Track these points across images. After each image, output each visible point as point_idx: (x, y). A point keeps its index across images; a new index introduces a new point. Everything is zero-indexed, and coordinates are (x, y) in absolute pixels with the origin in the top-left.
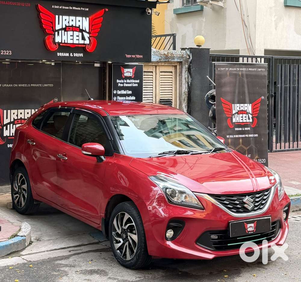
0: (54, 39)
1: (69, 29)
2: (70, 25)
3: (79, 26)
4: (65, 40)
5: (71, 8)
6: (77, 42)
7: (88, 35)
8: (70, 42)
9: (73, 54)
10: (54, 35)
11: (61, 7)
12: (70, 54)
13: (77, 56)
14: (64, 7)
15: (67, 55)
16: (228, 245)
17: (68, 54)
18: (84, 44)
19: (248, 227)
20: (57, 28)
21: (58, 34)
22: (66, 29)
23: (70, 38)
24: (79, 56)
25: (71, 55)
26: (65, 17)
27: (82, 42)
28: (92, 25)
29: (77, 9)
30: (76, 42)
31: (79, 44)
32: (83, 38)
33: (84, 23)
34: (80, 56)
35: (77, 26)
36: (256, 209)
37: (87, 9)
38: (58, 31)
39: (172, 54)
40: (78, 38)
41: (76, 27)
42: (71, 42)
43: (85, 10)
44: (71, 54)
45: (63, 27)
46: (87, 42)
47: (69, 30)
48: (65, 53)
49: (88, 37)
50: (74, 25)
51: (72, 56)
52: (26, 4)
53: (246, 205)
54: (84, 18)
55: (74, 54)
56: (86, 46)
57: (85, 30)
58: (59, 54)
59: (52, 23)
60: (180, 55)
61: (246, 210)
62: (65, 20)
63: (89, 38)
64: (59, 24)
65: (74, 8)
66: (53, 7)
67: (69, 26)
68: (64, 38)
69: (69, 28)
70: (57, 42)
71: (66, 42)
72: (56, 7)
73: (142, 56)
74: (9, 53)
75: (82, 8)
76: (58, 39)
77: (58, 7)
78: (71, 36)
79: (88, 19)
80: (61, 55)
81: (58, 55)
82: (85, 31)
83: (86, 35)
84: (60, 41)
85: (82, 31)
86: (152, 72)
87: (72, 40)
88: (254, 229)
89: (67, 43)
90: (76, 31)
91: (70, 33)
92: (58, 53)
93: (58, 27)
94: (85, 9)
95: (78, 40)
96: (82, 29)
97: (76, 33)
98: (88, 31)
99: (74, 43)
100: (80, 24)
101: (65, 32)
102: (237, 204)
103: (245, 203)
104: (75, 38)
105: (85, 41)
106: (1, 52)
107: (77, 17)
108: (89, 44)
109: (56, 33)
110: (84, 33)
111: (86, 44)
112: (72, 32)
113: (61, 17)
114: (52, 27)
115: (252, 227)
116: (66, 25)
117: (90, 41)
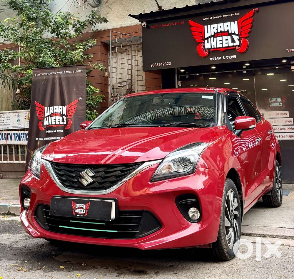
0: (204, 46)
1: (218, 35)
2: (219, 31)
3: (228, 30)
5: (221, 16)
7: (238, 37)
8: (219, 46)
9: (226, 57)
10: (204, 43)
11: (211, 18)
12: (222, 58)
13: (230, 58)
14: (214, 18)
15: (220, 58)
17: (220, 57)
18: (234, 46)
20: (206, 37)
21: (208, 42)
22: (215, 35)
24: (231, 58)
25: (224, 58)
26: (213, 26)
27: (231, 44)
28: (242, 27)
29: (227, 16)
30: (225, 45)
32: (233, 41)
34: (233, 58)
35: (226, 30)
37: (238, 14)
38: (207, 39)
40: (227, 41)
41: (224, 32)
42: (221, 46)
44: (224, 57)
45: (212, 35)
46: (237, 43)
48: (217, 57)
49: (238, 39)
50: (223, 31)
51: (225, 58)
52: (181, 23)
54: (232, 23)
55: (227, 57)
56: (236, 48)
59: (201, 33)
64: (208, 32)
65: (224, 16)
66: (204, 19)
67: (218, 33)
68: (214, 44)
70: (207, 48)
71: (215, 47)
72: (207, 19)
74: (169, 63)
75: (232, 14)
77: (208, 18)
78: (220, 41)
79: (236, 22)
80: (213, 59)
81: (211, 60)
82: (235, 34)
84: (210, 47)
85: (231, 34)
87: (222, 45)
88: (84, 212)
89: (217, 48)
90: (225, 36)
91: (219, 38)
92: (211, 58)
93: (207, 35)
94: (235, 14)
95: (228, 43)
96: (230, 32)
97: (225, 38)
98: (237, 33)
100: (229, 28)
101: (214, 39)
104: (224, 42)
105: (235, 43)
106: (163, 64)
107: (225, 23)
108: (239, 46)
109: (206, 41)
110: (233, 36)
111: (236, 46)
112: (221, 37)
113: (209, 26)
114: (201, 36)
115: (83, 209)
116: (214, 32)
117: (240, 42)
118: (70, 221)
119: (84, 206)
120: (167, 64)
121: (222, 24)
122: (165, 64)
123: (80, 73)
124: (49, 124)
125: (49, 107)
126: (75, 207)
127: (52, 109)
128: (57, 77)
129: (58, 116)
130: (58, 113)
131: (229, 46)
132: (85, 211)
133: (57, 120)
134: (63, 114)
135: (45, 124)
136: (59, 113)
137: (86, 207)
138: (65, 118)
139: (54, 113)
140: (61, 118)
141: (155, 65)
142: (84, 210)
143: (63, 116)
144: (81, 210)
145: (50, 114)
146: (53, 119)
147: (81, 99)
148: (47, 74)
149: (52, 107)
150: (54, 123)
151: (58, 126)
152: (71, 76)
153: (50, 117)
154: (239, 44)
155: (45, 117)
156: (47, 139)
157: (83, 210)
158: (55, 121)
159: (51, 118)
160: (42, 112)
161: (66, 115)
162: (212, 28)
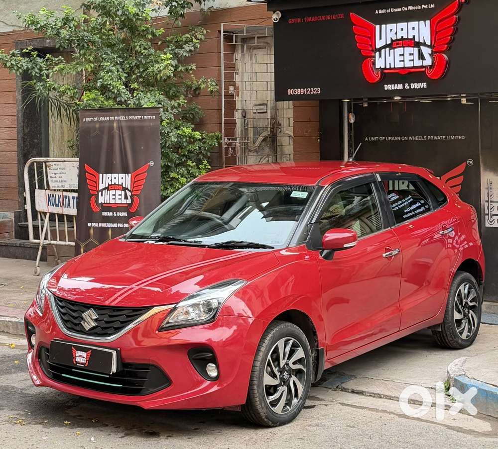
0: (374, 63)
1: (397, 44)
2: (399, 37)
3: (414, 36)
4: (390, 64)
5: (405, 9)
6: (410, 64)
8: (399, 65)
9: (409, 86)
10: (374, 57)
11: (388, 11)
12: (404, 86)
13: (416, 87)
14: (393, 10)
15: (400, 87)
16: (63, 375)
17: (401, 85)
18: (422, 67)
20: (377, 47)
21: (380, 56)
22: (393, 45)
23: (398, 58)
24: (419, 87)
25: (407, 87)
26: (389, 26)
27: (418, 63)
28: (437, 33)
29: (414, 8)
30: (408, 64)
31: (414, 67)
32: (421, 57)
33: (422, 30)
34: (422, 87)
35: (411, 37)
37: (433, 6)
38: (380, 50)
40: (411, 57)
41: (408, 39)
42: (401, 65)
43: (429, 7)
44: (407, 85)
45: (388, 43)
46: (428, 62)
47: (398, 46)
48: (396, 85)
49: (430, 54)
50: (405, 37)
51: (408, 88)
52: (338, 16)
54: (422, 22)
55: (411, 84)
56: (425, 70)
57: (423, 42)
59: (370, 38)
62: (390, 31)
63: (431, 55)
64: (381, 38)
65: (410, 8)
66: (377, 12)
67: (397, 40)
68: (390, 60)
69: (398, 42)
70: (379, 67)
71: (392, 67)
72: (381, 12)
75: (423, 6)
76: (380, 63)
77: (384, 11)
78: (400, 55)
79: (428, 22)
80: (390, 88)
81: (386, 89)
82: (424, 44)
83: (426, 51)
84: (383, 67)
85: (417, 45)
87: (403, 63)
89: (394, 68)
90: (409, 46)
91: (399, 51)
92: (385, 86)
93: (379, 44)
94: (428, 7)
95: (413, 60)
96: (418, 41)
97: (408, 50)
98: (428, 43)
99: (406, 66)
100: (415, 33)
101: (391, 51)
104: (407, 57)
105: (424, 61)
106: (307, 91)
107: (409, 23)
108: (431, 67)
109: (377, 54)
110: (421, 47)
111: (426, 67)
112: (402, 48)
113: (383, 26)
114: (370, 45)
115: (84, 357)
116: (391, 38)
117: (433, 60)
118: (73, 370)
119: (84, 354)
120: (314, 91)
122: (311, 91)
123: (150, 120)
124: (106, 202)
125: (105, 175)
126: (76, 355)
127: (110, 179)
128: (115, 125)
129: (118, 189)
130: (118, 185)
131: (415, 65)
133: (117, 197)
134: (127, 187)
135: (100, 202)
136: (120, 185)
137: (87, 356)
138: (129, 194)
139: (113, 185)
140: (123, 192)
141: (295, 92)
143: (127, 191)
145: (107, 186)
146: (111, 195)
147: (153, 163)
148: (101, 119)
149: (109, 175)
150: (113, 201)
151: (119, 205)
152: (136, 124)
153: (106, 190)
154: (431, 64)
155: (100, 191)
156: (104, 225)
157: (83, 359)
158: (114, 197)
159: (108, 191)
160: (96, 182)
161: (130, 189)
162: (388, 31)
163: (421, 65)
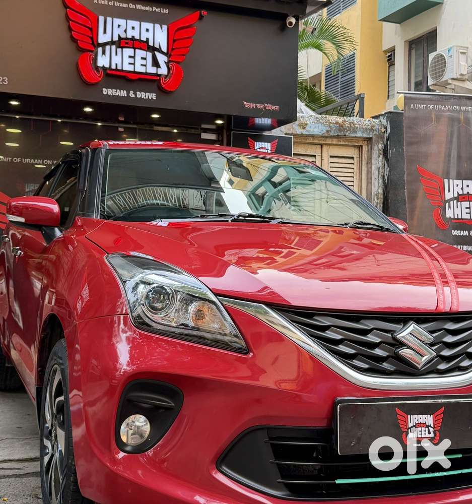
0: (95, 60)
2: (129, 36)
3: (148, 39)
4: (116, 64)
5: (132, 6)
6: (142, 70)
7: (165, 59)
8: (128, 68)
9: (135, 94)
10: (96, 53)
11: (111, 3)
12: (128, 93)
13: (143, 96)
14: (117, 4)
15: (123, 93)
16: (338, 481)
17: (125, 91)
18: (157, 75)
19: (410, 425)
20: (101, 41)
21: (104, 53)
23: (127, 60)
24: (147, 98)
25: (132, 94)
26: (117, 21)
27: (152, 70)
28: (174, 41)
29: (144, 8)
30: (139, 69)
31: (146, 74)
32: (156, 63)
34: (150, 98)
35: (143, 39)
36: (443, 366)
37: (166, 11)
38: (103, 45)
39: (352, 123)
40: (144, 62)
41: (140, 41)
42: (130, 68)
43: (162, 12)
44: (132, 92)
45: (114, 40)
46: (163, 70)
47: (126, 45)
48: (118, 91)
49: (165, 62)
50: (137, 37)
51: (134, 96)
53: (405, 352)
54: (157, 26)
55: (138, 93)
56: (160, 79)
57: (158, 47)
58: (105, 91)
59: (90, 29)
60: (368, 125)
61: (407, 369)
62: (117, 26)
63: (167, 64)
64: (105, 32)
65: (139, 7)
66: (96, 1)
67: (127, 39)
68: (116, 60)
69: (126, 41)
70: (102, 66)
71: (118, 68)
72: (102, 2)
73: (277, 107)
74: (4, 80)
75: (154, 8)
76: (103, 61)
77: (105, 3)
78: (130, 57)
79: (165, 27)
80: (110, 93)
81: (105, 93)
82: (159, 50)
83: (162, 59)
84: (107, 66)
85: (153, 49)
86: (314, 156)
87: (132, 66)
88: (432, 435)
89: (122, 71)
90: (141, 49)
91: (128, 52)
92: (104, 89)
93: (103, 38)
94: (160, 10)
95: (145, 66)
96: (152, 45)
97: (140, 53)
98: (164, 49)
99: (136, 70)
100: (150, 35)
101: (118, 50)
102: (373, 346)
103: (401, 344)
104: (139, 61)
105: (158, 69)
107: (142, 23)
108: (166, 76)
109: (100, 49)
110: (156, 53)
111: (160, 75)
112: (133, 50)
113: (109, 19)
114: (90, 37)
115: (427, 426)
116: (119, 35)
117: (169, 69)
119: (429, 419)
121: (136, 24)
126: (407, 425)
131: (148, 71)
132: (434, 432)
142: (431, 430)
144: (423, 429)
154: (167, 74)
157: (427, 429)
162: (115, 26)
163: (155, 72)
